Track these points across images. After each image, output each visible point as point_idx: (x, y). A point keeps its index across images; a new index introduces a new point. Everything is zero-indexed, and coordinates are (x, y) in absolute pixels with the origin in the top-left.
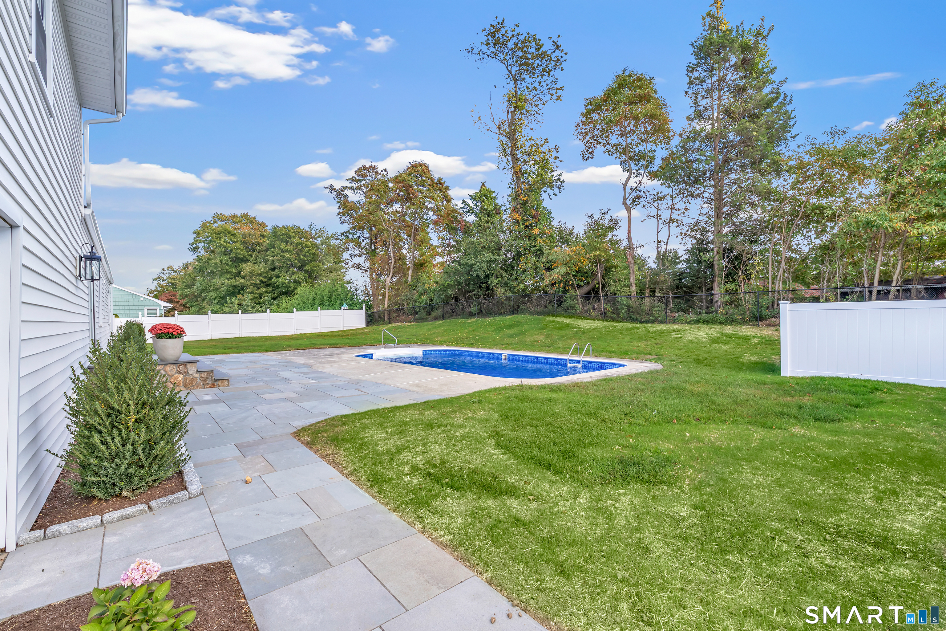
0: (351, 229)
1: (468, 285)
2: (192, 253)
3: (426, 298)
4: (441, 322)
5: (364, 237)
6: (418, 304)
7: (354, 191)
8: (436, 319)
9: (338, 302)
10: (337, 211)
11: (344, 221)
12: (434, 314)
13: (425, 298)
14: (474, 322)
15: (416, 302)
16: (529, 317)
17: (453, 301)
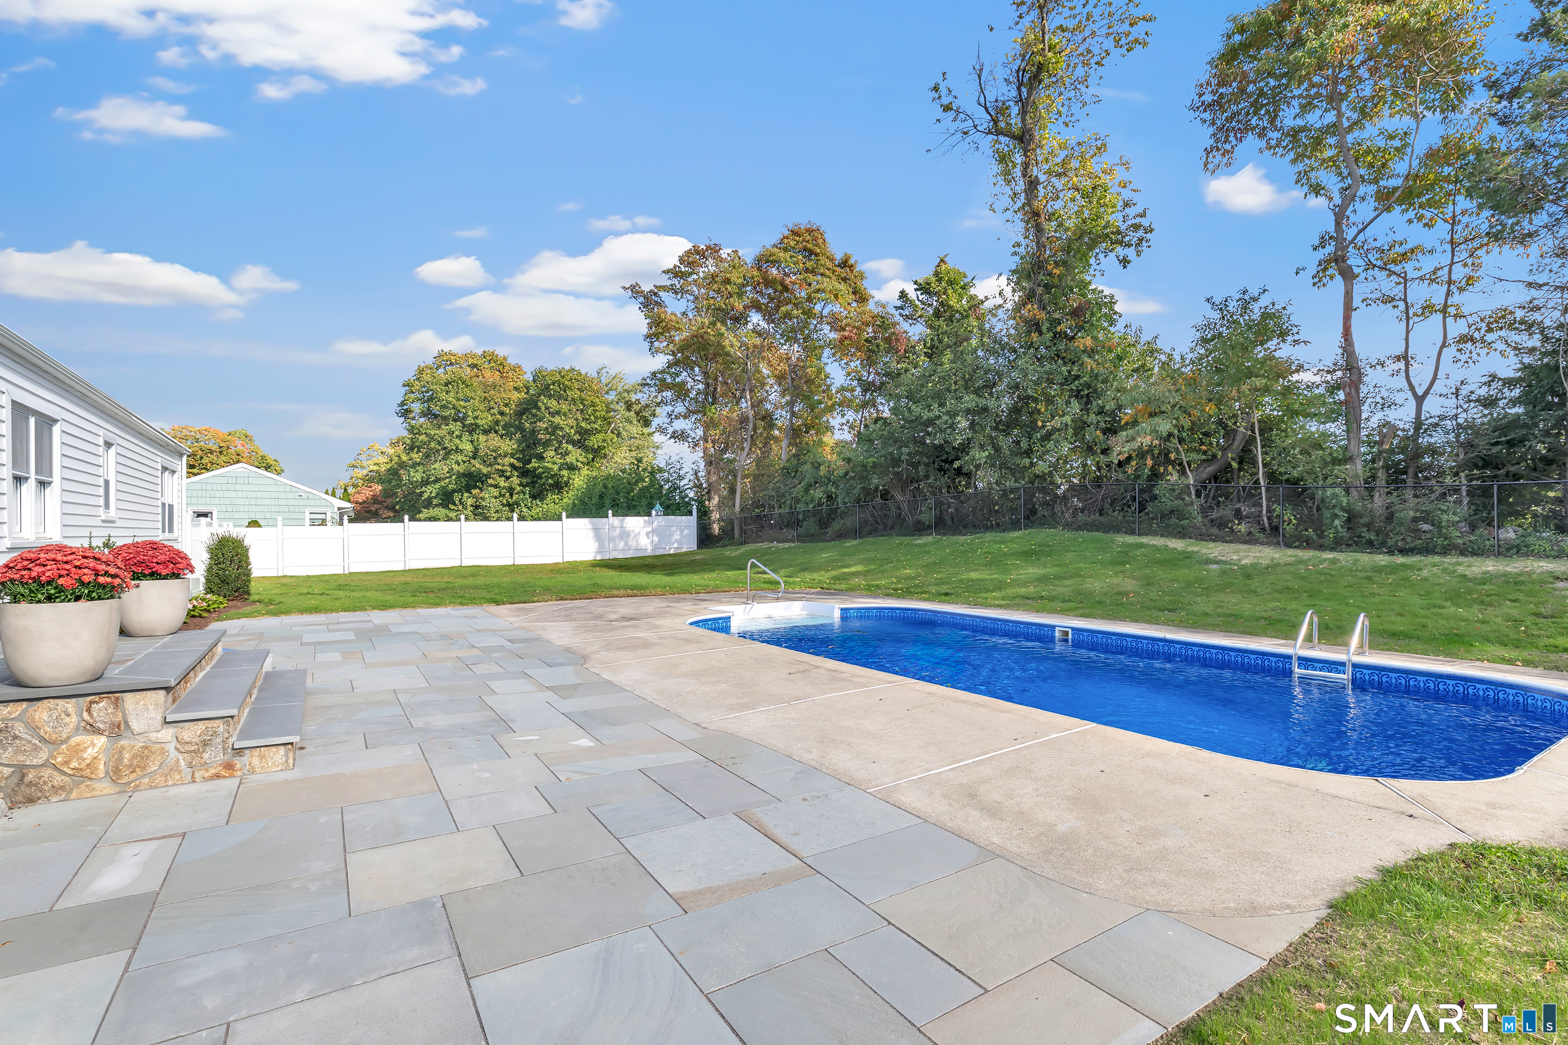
0: (670, 365)
1: (915, 465)
2: (402, 419)
3: (820, 495)
4: (854, 542)
5: (693, 380)
6: (801, 507)
7: (676, 293)
8: (841, 536)
9: (644, 502)
10: (645, 331)
11: (658, 351)
12: (836, 525)
13: (818, 493)
14: (932, 544)
15: (798, 501)
16: (1068, 535)
17: (878, 500)
